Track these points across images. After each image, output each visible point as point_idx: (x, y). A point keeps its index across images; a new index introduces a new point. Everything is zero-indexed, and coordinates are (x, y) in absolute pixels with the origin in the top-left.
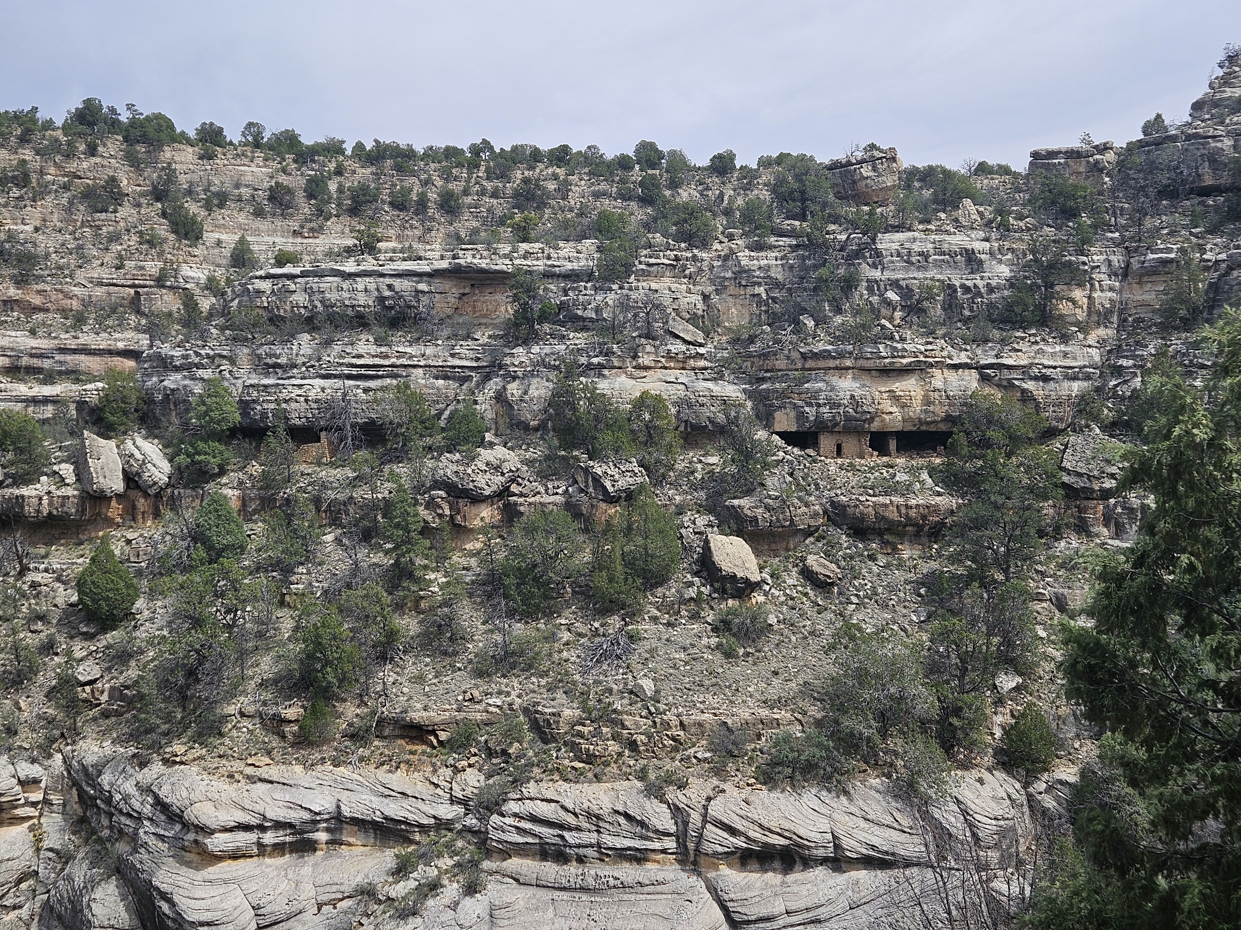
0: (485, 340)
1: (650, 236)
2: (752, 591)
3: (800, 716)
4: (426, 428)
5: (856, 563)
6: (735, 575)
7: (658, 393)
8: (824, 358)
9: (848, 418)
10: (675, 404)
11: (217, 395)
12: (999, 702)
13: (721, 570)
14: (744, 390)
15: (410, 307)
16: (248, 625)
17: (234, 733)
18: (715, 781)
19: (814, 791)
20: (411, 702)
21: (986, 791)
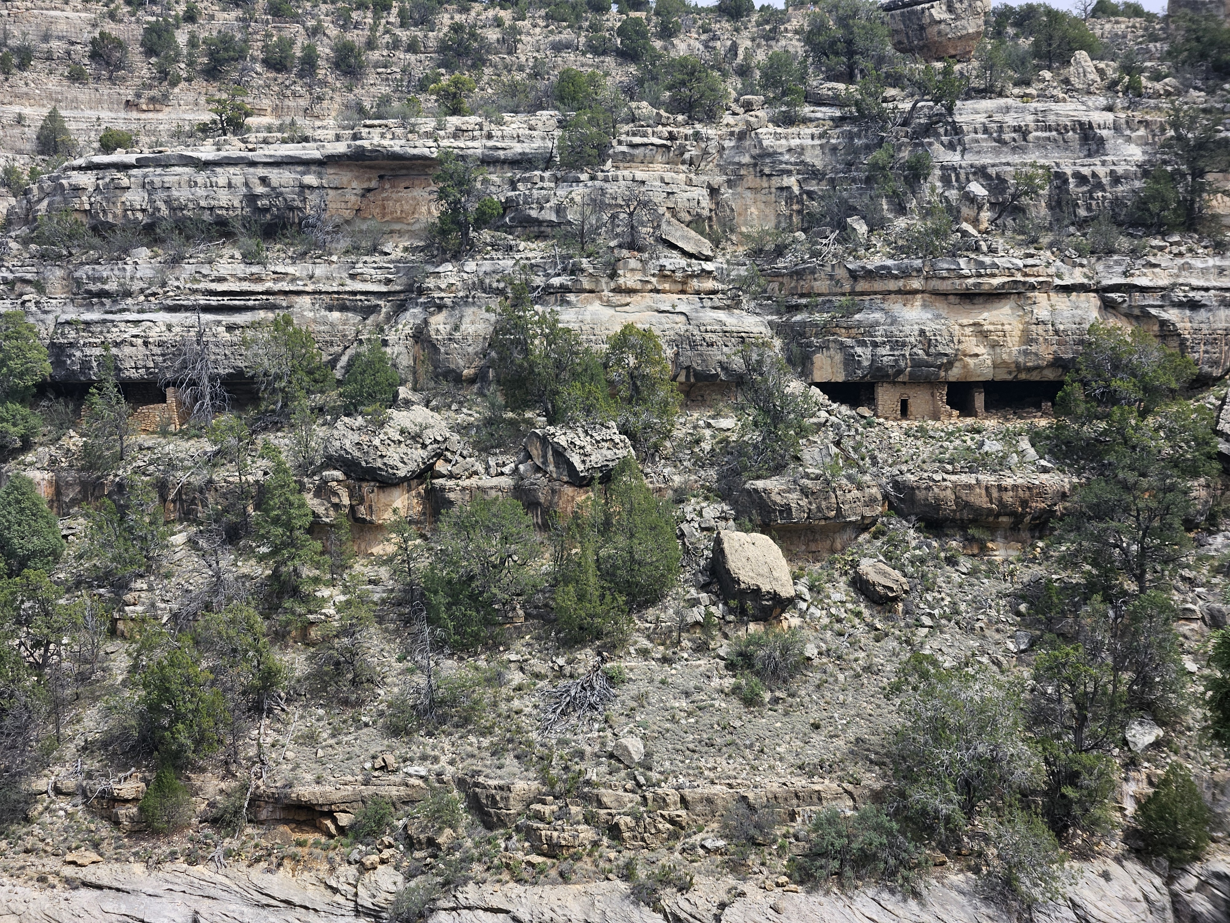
0: (398, 254)
1: (634, 105)
2: (783, 611)
3: (850, 787)
4: (316, 381)
5: (929, 568)
6: (759, 589)
7: (647, 326)
8: (881, 277)
9: (917, 364)
10: (670, 342)
11: (18, 336)
12: (1132, 763)
13: (738, 582)
14: (770, 323)
15: (292, 209)
16: (65, 665)
17: (47, 818)
18: (731, 880)
19: (871, 892)
20: (299, 771)
21: (1113, 889)
